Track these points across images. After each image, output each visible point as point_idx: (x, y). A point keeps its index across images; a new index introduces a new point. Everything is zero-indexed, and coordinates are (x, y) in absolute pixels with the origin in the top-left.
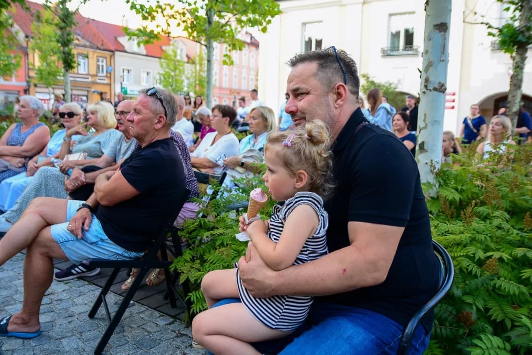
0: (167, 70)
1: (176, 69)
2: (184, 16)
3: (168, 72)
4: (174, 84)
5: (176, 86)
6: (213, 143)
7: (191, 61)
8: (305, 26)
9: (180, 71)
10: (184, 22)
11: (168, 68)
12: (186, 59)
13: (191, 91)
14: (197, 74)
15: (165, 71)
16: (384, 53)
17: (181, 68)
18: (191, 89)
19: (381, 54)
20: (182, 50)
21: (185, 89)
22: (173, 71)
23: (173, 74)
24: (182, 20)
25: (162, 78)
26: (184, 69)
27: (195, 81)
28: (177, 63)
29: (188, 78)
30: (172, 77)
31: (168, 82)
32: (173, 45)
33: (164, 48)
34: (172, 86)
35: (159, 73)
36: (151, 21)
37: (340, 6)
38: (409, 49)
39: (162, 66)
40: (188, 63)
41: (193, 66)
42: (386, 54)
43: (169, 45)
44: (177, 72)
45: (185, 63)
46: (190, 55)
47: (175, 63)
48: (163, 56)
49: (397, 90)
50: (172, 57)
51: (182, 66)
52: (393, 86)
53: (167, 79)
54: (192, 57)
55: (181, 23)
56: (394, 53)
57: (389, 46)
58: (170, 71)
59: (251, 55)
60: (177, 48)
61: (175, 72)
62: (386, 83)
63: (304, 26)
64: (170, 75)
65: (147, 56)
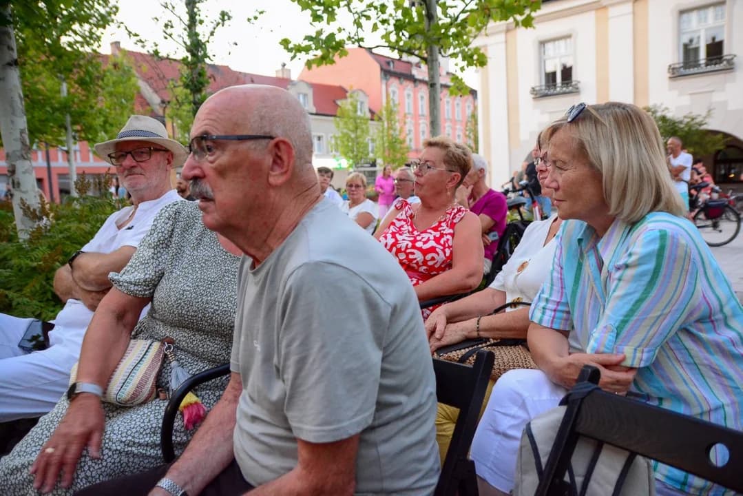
0: (345, 131)
1: (357, 128)
2: (383, 12)
3: (347, 134)
4: (355, 149)
5: (359, 152)
6: (544, 246)
7: (376, 118)
8: (544, 47)
9: (363, 132)
10: (384, 22)
11: (346, 128)
12: (369, 115)
13: (379, 157)
14: (386, 134)
15: (342, 132)
16: (673, 74)
17: (364, 126)
18: (378, 154)
19: (669, 75)
20: (362, 103)
21: (371, 155)
22: (352, 131)
23: (353, 136)
24: (380, 19)
25: (339, 142)
26: (367, 128)
27: (383, 144)
28: (359, 121)
29: (373, 141)
30: (352, 139)
31: (348, 146)
32: (351, 97)
33: (339, 103)
34: (353, 152)
35: (334, 136)
36: (328, 23)
37: (597, 9)
38: (718, 61)
39: (338, 127)
40: (372, 120)
41: (381, 123)
42: (677, 74)
43: (345, 97)
44: (359, 132)
45: (367, 119)
46: (374, 110)
47: (356, 122)
48: (338, 113)
49: (704, 127)
50: (351, 114)
51: (365, 124)
52: (698, 120)
53: (346, 143)
54: (377, 112)
55: (379, 25)
56: (692, 71)
57: (681, 60)
58: (350, 133)
59: (456, 102)
60: (357, 101)
61: (356, 132)
62: (685, 117)
63: (542, 45)
64: (350, 137)
65: (316, 114)
